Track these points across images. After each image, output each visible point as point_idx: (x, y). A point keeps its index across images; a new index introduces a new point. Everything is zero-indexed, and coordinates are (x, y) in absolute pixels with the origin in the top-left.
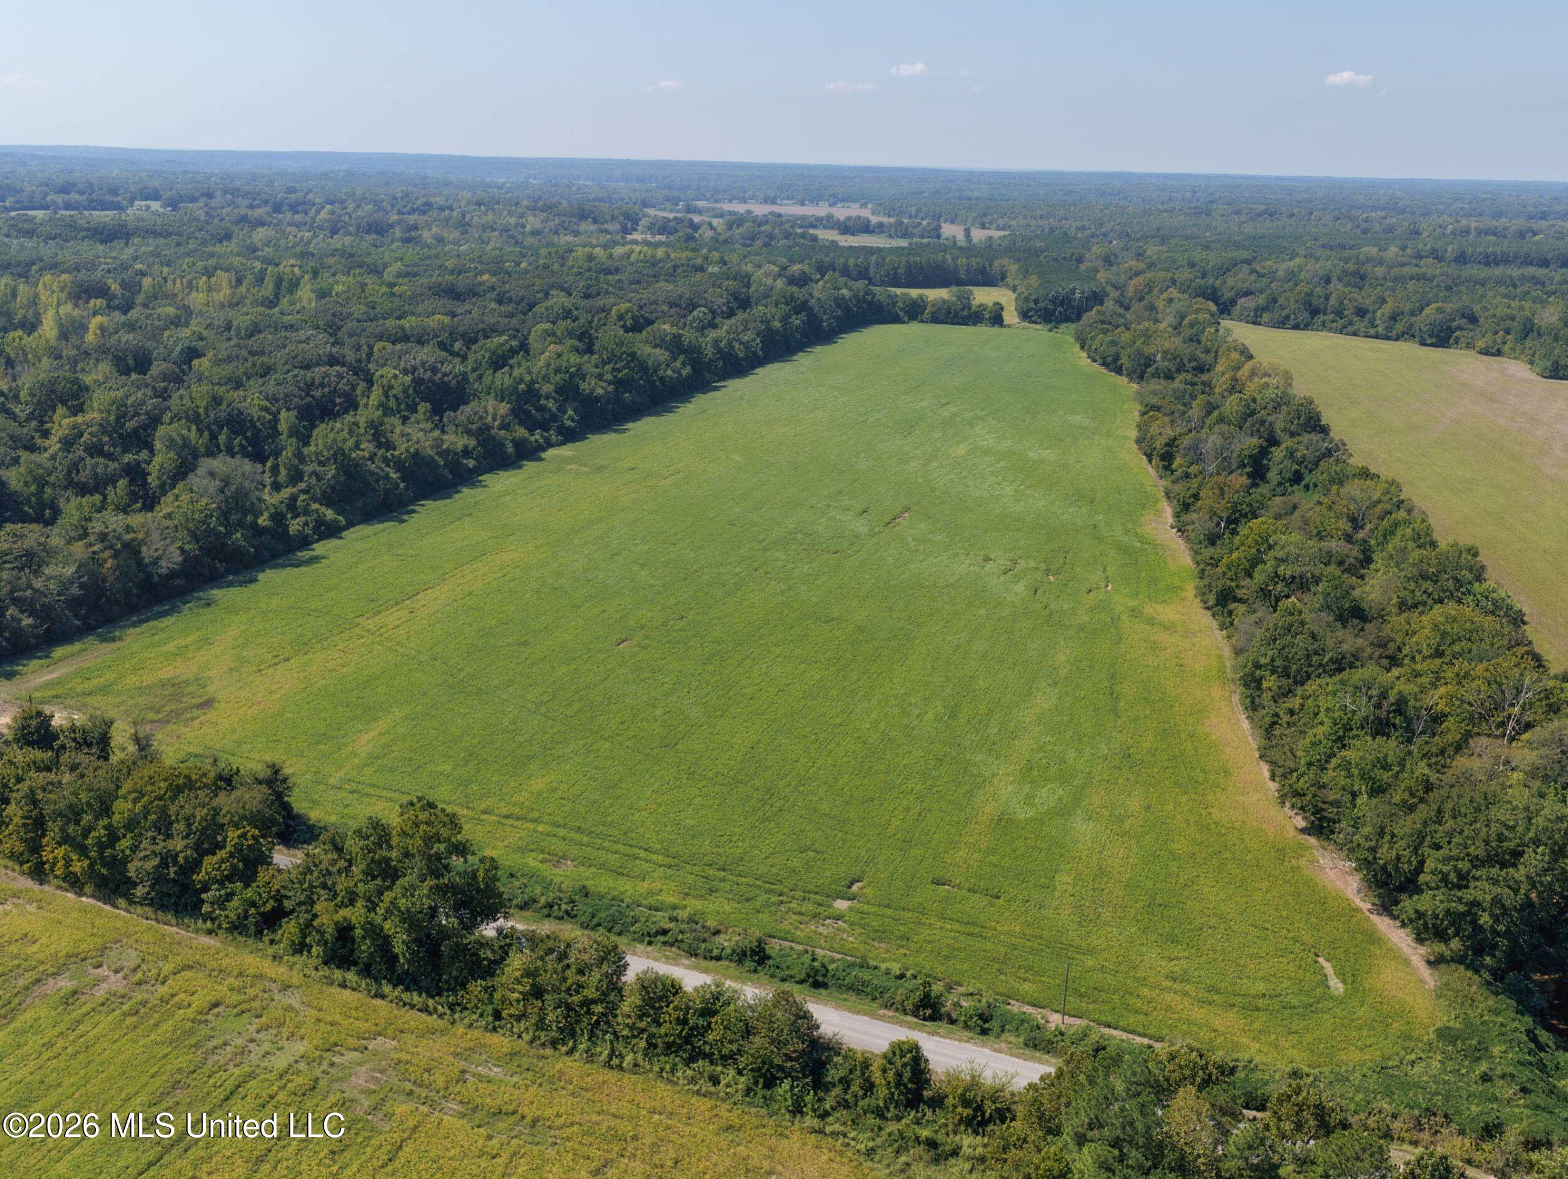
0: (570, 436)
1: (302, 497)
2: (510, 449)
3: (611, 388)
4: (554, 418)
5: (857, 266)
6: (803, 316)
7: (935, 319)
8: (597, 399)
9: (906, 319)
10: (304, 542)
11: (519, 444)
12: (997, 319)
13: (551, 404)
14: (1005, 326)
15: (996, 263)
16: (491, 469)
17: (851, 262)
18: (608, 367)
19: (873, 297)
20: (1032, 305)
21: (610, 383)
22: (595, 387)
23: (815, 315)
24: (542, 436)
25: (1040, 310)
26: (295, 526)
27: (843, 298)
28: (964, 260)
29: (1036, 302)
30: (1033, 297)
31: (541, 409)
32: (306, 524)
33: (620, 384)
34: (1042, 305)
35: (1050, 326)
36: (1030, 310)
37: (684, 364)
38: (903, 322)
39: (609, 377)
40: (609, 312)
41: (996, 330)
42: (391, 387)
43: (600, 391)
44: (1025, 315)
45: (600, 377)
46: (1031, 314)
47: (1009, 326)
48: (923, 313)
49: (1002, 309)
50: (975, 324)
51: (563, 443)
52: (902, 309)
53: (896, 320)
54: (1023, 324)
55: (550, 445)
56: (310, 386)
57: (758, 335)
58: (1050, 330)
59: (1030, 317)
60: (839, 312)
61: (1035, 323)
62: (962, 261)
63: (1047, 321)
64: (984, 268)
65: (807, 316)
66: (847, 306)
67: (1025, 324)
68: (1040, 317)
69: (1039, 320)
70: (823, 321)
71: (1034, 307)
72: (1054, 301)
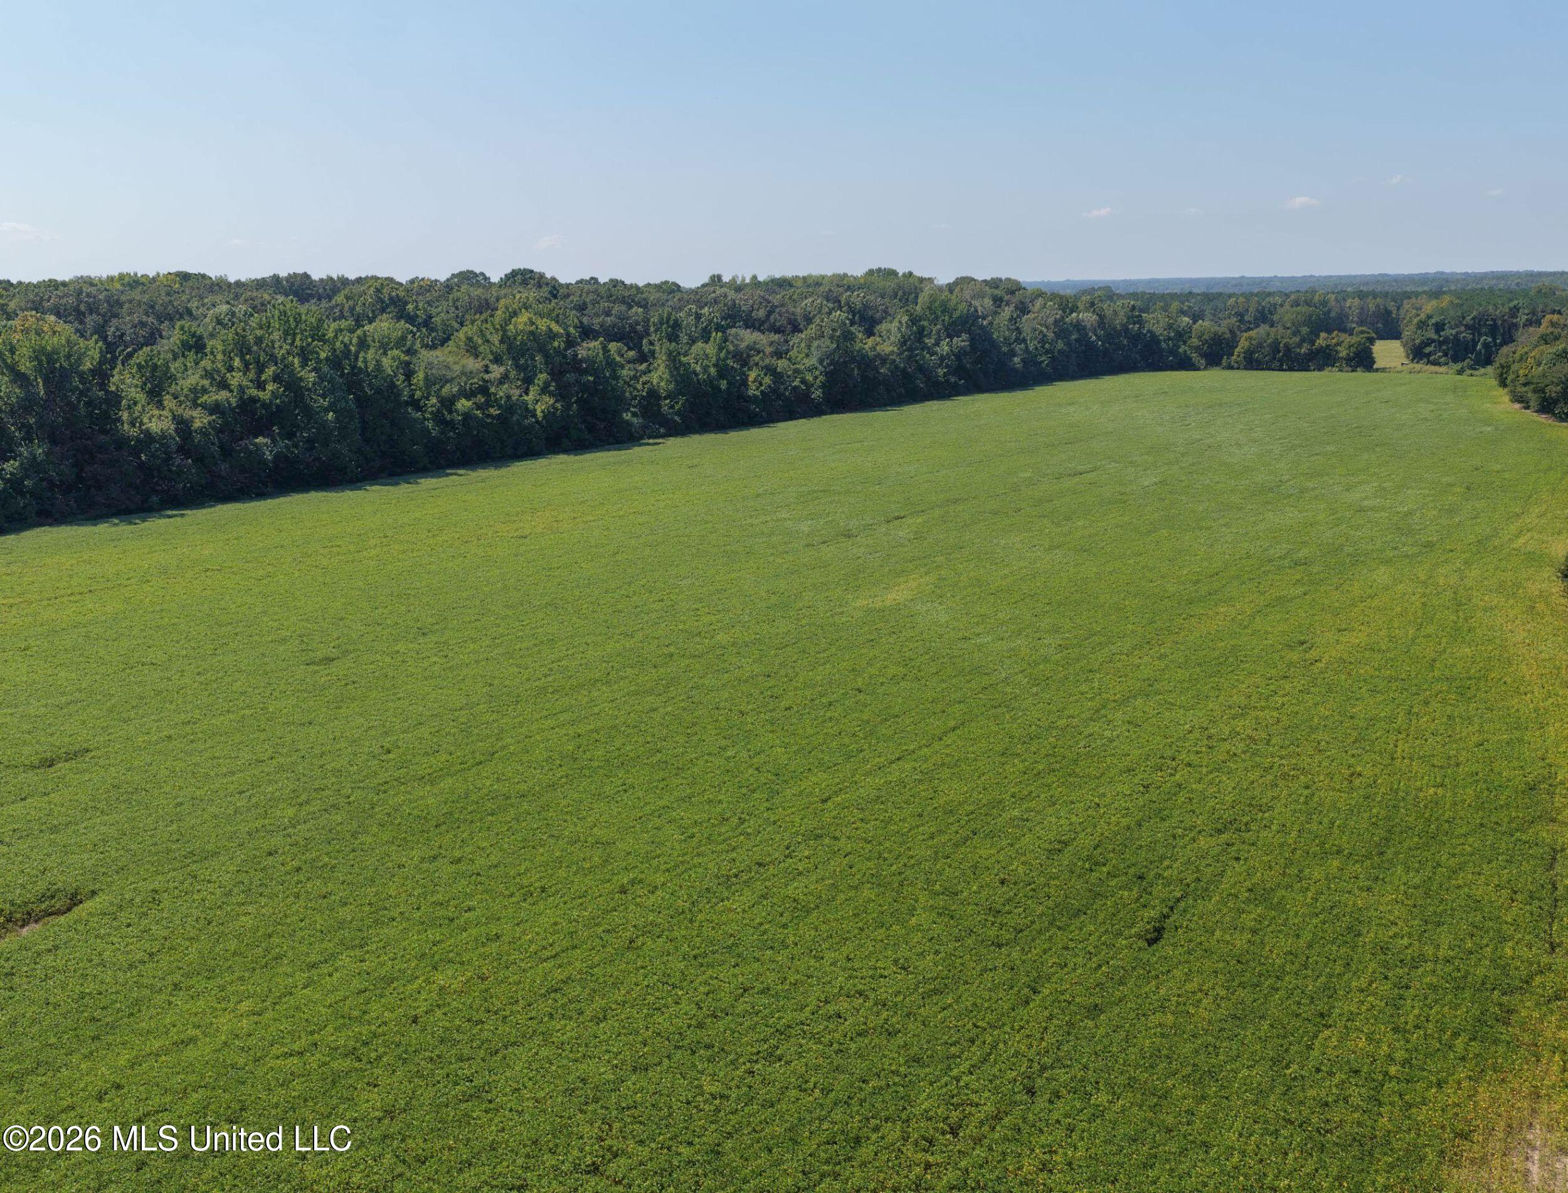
3: (205, 422)
6: (961, 341)
7: (1252, 363)
9: (1201, 364)
12: (1363, 360)
14: (1377, 370)
19: (1142, 327)
20: (1432, 334)
23: (993, 343)
25: (1446, 341)
27: (1078, 326)
29: (1439, 327)
30: (1433, 321)
34: (1449, 332)
35: (1459, 366)
36: (1429, 342)
38: (1198, 369)
41: (1361, 375)
44: (1418, 352)
46: (1427, 350)
47: (1383, 370)
48: (1231, 354)
50: (1320, 369)
52: (1197, 349)
53: (1184, 364)
54: (1411, 365)
57: (821, 361)
58: (1460, 372)
59: (1429, 354)
60: (1060, 345)
61: (1436, 363)
62: (1353, 303)
63: (1455, 360)
64: (1388, 312)
65: (972, 340)
66: (1083, 339)
67: (1418, 366)
68: (1446, 355)
69: (1443, 360)
70: (1013, 353)
71: (1435, 337)
72: (1475, 327)
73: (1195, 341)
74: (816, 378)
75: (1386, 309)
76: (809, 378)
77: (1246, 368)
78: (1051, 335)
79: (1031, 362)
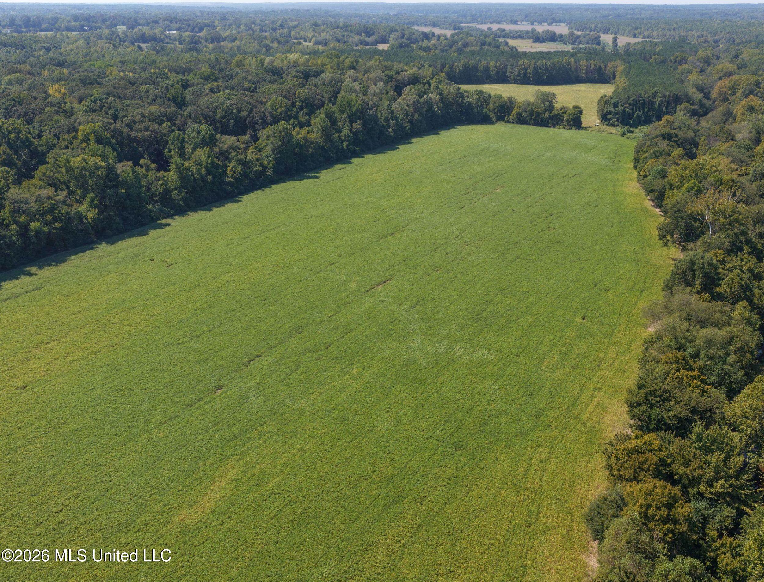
6: (357, 126)
7: (521, 120)
9: (494, 119)
12: (575, 121)
14: (583, 129)
20: (611, 109)
25: (618, 112)
28: (585, 62)
29: (615, 105)
34: (621, 108)
35: (624, 130)
36: (610, 113)
38: (492, 123)
41: (574, 132)
44: (605, 118)
46: (610, 116)
47: (586, 128)
48: (510, 114)
49: (581, 112)
50: (554, 126)
52: (493, 111)
54: (600, 126)
59: (610, 120)
60: (417, 116)
61: (613, 125)
62: (583, 63)
63: (622, 123)
64: (600, 69)
65: (364, 125)
66: (430, 109)
67: (604, 127)
68: (618, 120)
69: (616, 123)
70: (388, 126)
71: (613, 110)
72: (634, 105)
73: (491, 107)
74: (269, 163)
75: (600, 66)
76: (265, 163)
77: (517, 123)
78: (411, 110)
79: (399, 127)
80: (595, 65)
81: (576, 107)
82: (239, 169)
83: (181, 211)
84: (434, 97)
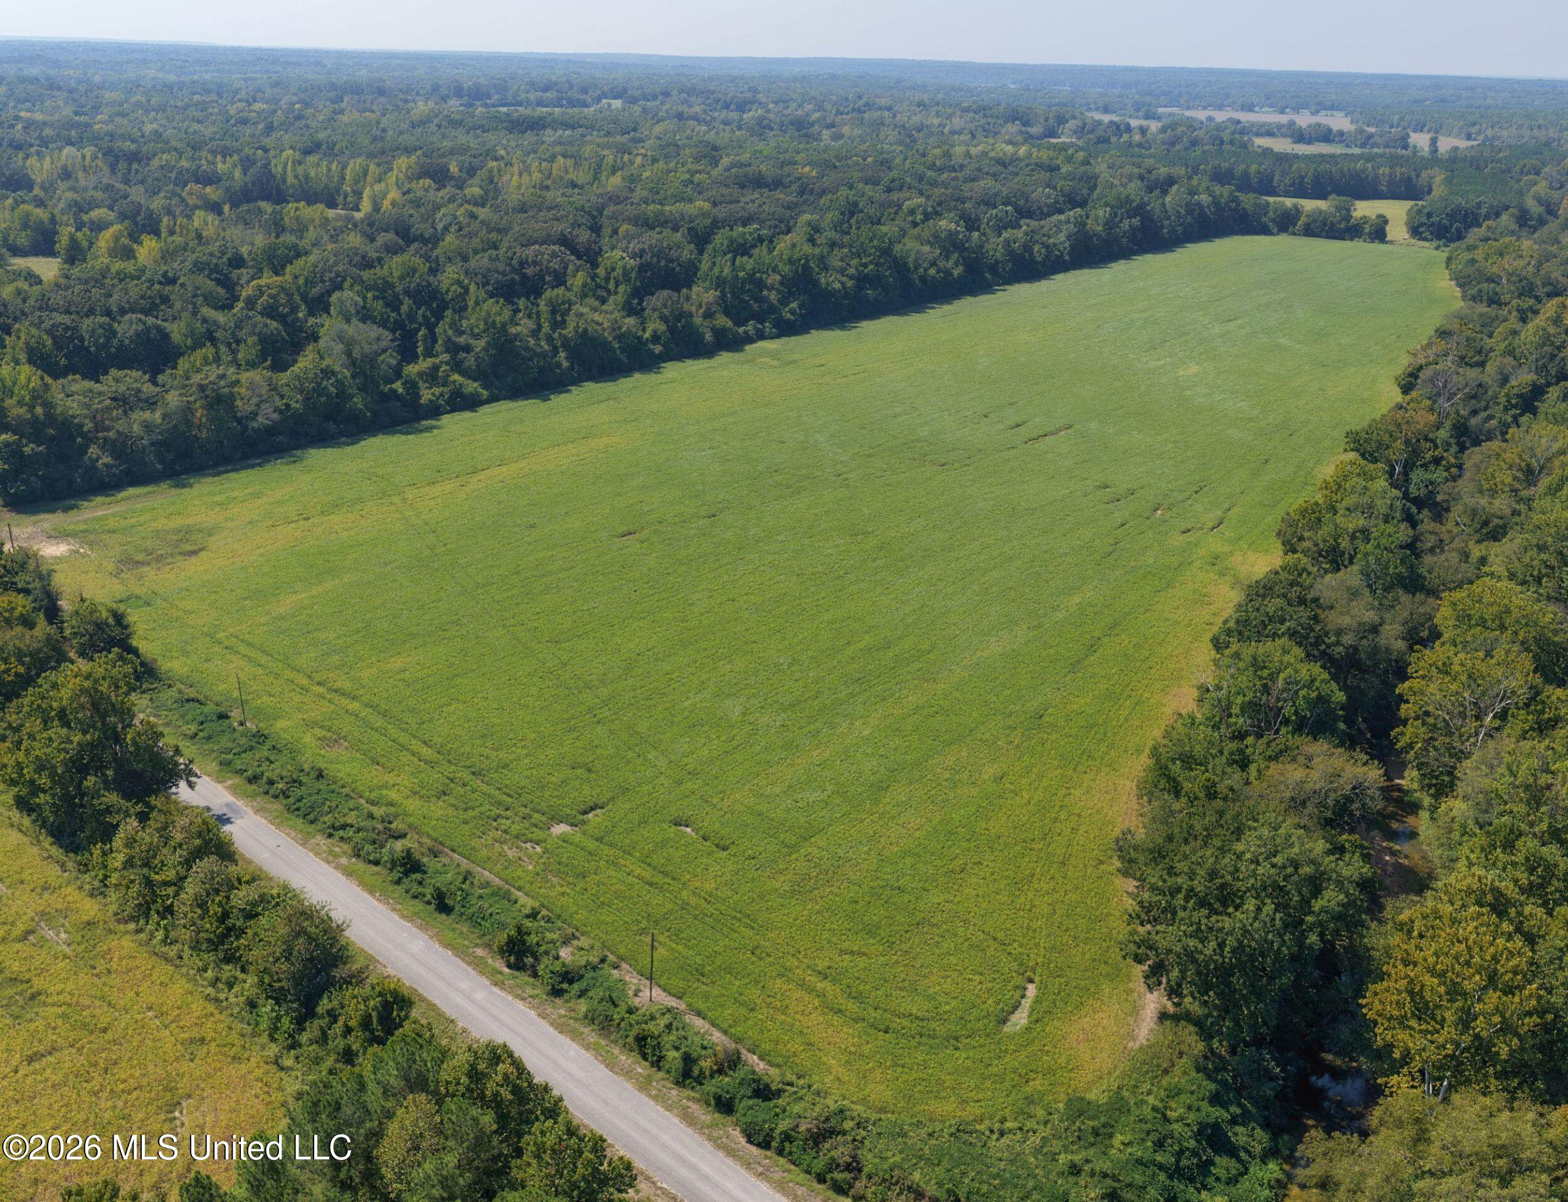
0: (787, 329)
1: (444, 367)
2: (708, 337)
3: (850, 283)
4: (772, 309)
5: (1259, 172)
6: (1136, 221)
7: (1309, 231)
8: (833, 293)
9: (1275, 230)
10: (435, 411)
11: (719, 333)
12: (1379, 233)
13: (773, 297)
14: (1388, 242)
15: (1424, 174)
16: (680, 357)
17: (1254, 168)
18: (854, 262)
19: (1239, 205)
20: (1424, 220)
21: (851, 277)
22: (832, 281)
23: (1153, 221)
24: (756, 328)
25: (1433, 224)
26: (427, 395)
27: (1200, 204)
28: (1387, 170)
29: (1429, 215)
30: (1426, 211)
31: (759, 300)
32: (442, 395)
33: (862, 280)
34: (1435, 219)
35: (1439, 244)
36: (1422, 225)
37: (956, 263)
38: (1272, 234)
39: (852, 271)
40: (900, 206)
41: (1377, 247)
42: (613, 269)
43: (837, 286)
44: (1416, 231)
45: (842, 271)
46: (1422, 229)
47: (1391, 242)
48: (1295, 225)
49: (1386, 222)
50: (1352, 239)
51: (778, 336)
52: (1274, 221)
53: (1265, 231)
54: (1410, 240)
55: (761, 336)
56: (523, 264)
58: (1437, 248)
59: (1421, 233)
60: (1189, 219)
61: (1425, 239)
62: (1384, 170)
63: (1439, 238)
64: (1410, 179)
65: (1142, 221)
66: (1202, 213)
67: (1413, 241)
68: (1431, 235)
69: (1429, 237)
70: (1162, 227)
71: (1426, 221)
72: (1452, 216)
73: (1272, 214)
74: (1065, 249)
76: (1062, 248)
77: (1305, 235)
78: (1183, 211)
79: (1173, 231)
80: (1402, 174)
81: (1380, 216)
82: (1043, 251)
83: (1009, 282)
84: (1204, 198)
